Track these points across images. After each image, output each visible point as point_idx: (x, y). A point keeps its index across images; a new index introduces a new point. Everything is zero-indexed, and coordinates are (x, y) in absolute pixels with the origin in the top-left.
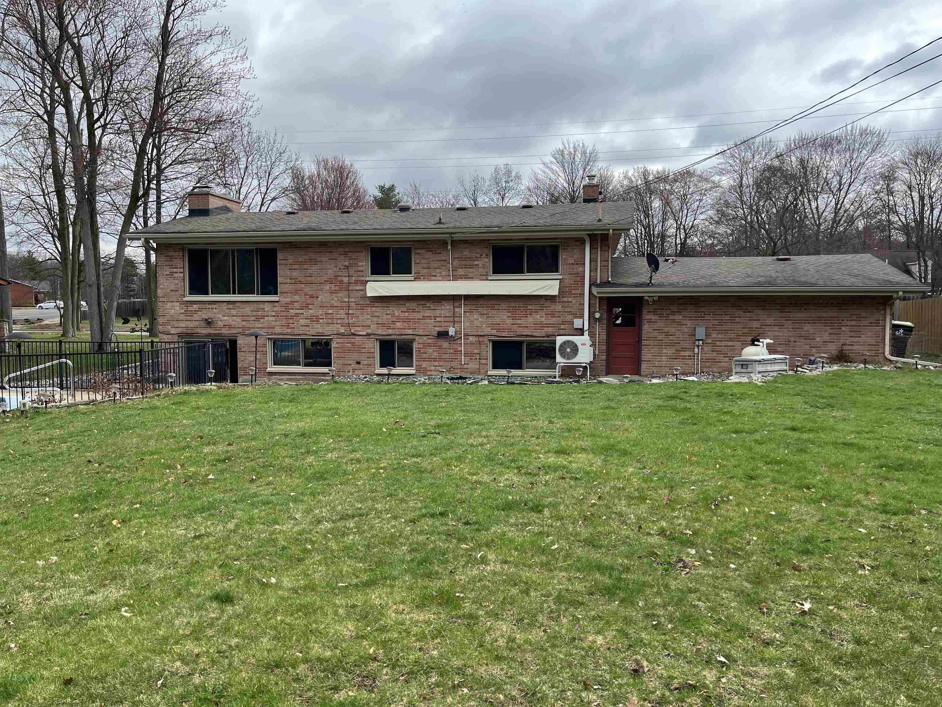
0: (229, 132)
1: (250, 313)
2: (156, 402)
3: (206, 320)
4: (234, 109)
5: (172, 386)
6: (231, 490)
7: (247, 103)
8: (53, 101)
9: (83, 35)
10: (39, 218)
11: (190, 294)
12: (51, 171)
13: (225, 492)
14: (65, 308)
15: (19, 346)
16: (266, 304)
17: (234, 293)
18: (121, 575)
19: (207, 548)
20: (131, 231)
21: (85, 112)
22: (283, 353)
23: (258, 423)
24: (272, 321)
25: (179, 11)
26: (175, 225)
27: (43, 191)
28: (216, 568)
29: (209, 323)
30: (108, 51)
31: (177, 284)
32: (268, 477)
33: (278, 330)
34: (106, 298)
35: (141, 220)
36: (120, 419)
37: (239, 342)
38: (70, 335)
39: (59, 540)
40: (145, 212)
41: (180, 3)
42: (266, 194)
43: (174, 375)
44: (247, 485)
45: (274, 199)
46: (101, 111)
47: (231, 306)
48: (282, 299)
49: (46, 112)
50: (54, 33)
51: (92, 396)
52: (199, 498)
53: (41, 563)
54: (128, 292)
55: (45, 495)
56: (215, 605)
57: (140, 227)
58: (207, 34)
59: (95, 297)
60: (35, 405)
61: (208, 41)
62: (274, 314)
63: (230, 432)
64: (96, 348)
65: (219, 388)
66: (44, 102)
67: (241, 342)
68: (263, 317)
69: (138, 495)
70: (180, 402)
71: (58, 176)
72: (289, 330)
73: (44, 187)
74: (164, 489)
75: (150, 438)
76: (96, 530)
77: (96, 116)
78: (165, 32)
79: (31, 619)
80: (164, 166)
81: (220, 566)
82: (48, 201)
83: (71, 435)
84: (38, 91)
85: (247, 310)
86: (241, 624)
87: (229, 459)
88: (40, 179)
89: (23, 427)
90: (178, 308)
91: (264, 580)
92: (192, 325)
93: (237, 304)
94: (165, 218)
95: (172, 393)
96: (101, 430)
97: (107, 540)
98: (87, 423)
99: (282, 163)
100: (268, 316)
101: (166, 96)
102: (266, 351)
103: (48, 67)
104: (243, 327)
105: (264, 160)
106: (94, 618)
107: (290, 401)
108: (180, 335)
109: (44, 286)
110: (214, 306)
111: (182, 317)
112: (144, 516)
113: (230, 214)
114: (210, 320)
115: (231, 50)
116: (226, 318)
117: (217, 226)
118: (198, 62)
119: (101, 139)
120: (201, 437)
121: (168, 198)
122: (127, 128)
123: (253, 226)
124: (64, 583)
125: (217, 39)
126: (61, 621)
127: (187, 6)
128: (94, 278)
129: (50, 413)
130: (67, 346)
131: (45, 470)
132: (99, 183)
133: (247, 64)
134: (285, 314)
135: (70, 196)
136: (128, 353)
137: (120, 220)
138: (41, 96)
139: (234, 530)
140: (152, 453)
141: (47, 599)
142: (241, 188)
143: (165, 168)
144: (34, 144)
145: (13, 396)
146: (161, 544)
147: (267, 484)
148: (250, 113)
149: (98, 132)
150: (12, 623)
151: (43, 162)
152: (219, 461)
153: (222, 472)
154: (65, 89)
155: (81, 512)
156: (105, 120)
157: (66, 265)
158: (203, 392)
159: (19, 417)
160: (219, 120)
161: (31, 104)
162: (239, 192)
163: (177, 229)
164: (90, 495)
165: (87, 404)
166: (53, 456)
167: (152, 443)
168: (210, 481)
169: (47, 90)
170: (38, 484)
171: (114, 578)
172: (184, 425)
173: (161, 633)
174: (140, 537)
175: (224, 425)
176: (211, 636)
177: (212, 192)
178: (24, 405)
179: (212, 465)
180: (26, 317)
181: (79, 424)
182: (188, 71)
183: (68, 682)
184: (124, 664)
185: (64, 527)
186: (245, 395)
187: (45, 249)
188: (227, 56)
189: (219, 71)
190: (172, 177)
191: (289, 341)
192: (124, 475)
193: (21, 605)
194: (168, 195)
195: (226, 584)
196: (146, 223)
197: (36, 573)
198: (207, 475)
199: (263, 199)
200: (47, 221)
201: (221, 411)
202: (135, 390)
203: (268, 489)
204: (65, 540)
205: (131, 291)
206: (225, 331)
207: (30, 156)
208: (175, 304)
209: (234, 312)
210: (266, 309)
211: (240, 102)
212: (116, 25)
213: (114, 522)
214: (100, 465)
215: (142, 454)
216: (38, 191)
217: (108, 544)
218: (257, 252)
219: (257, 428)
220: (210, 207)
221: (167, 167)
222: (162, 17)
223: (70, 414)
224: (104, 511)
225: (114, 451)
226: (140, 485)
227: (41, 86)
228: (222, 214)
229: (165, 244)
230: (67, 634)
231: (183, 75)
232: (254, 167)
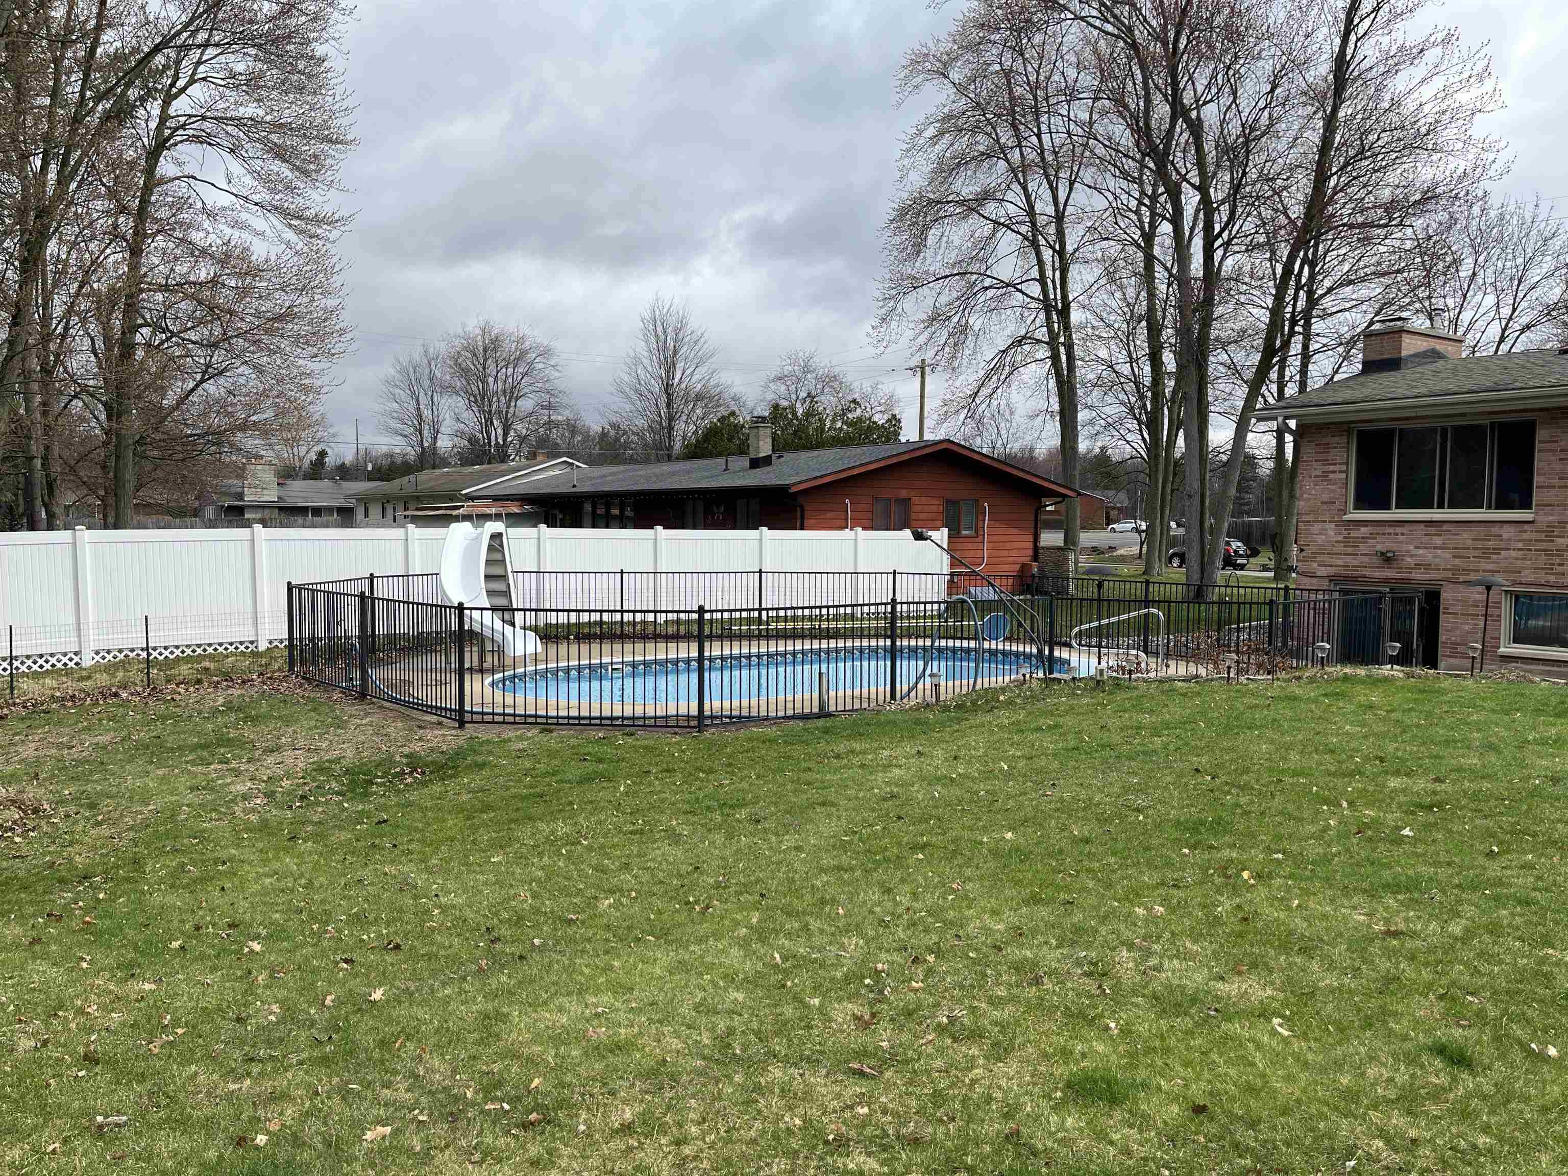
0: (1443, 216)
1: (1469, 542)
2: (1295, 689)
3: (1383, 554)
4: (1460, 171)
5: (1323, 665)
6: (1449, 864)
7: (1484, 156)
8: (1153, 215)
9: (1205, 103)
10: (1122, 396)
11: (1356, 508)
12: (1144, 323)
13: (1437, 864)
14: (1149, 531)
15: (1100, 586)
16: (1505, 526)
17: (1441, 506)
18: (1266, 964)
19: (1413, 958)
20: (1258, 407)
21: (1201, 226)
22: (1532, 623)
23: (1492, 747)
24: (1517, 559)
25: (1367, 22)
26: (1335, 391)
27: (1130, 355)
28: (1432, 996)
29: (1387, 559)
30: (1244, 120)
31: (1333, 491)
32: (1525, 853)
33: (1528, 575)
34: (1211, 514)
35: (1274, 388)
36: (1237, 709)
37: (1444, 595)
38: (1155, 572)
39: (1163, 884)
40: (1281, 375)
41: (1369, 9)
42: (1511, 318)
43: (1328, 646)
44: (1481, 860)
45: (1528, 327)
46: (1225, 219)
47: (1432, 530)
48: (1539, 518)
49: (1143, 234)
50: (1162, 110)
51: (1192, 669)
52: (1389, 866)
53: (1140, 911)
54: (1241, 508)
55: (1138, 810)
56: (1438, 1063)
57: (1271, 401)
58: (1414, 51)
59: (1196, 515)
60: (1115, 674)
61: (1416, 62)
62: (1520, 545)
63: (1437, 757)
64: (1191, 595)
65: (1409, 676)
66: (1140, 221)
67: (1448, 595)
68: (1497, 551)
69: (1278, 838)
70: (1337, 694)
71: (1154, 331)
72: (1552, 579)
73: (1132, 348)
74: (1321, 838)
75: (1289, 747)
76: (1218, 880)
77: (1217, 228)
78: (1341, 63)
79: (1135, 993)
80: (1320, 292)
81: (1441, 997)
82: (1136, 370)
83: (1167, 725)
84: (1133, 204)
85: (1466, 537)
86: (1492, 1112)
87: (1440, 805)
88: (1128, 337)
89: (1099, 704)
90: (1332, 533)
91: (1533, 1046)
92: (1355, 563)
93: (1445, 527)
94: (1316, 381)
95: (1322, 677)
96: (1209, 723)
97: (1238, 900)
98: (1188, 711)
99: (1549, 258)
100: (1509, 549)
101: (1332, 175)
102: (1500, 616)
103: (1152, 165)
104: (1455, 569)
105: (1510, 256)
106: (1229, 1020)
107: (1558, 715)
108: (1332, 579)
109: (1122, 499)
110: (1399, 530)
111: (1340, 548)
112: (1291, 876)
113: (1440, 364)
114: (1389, 555)
115: (1460, 67)
116: (1421, 552)
117: (1413, 387)
118: (1395, 103)
119: (1220, 263)
120: (1382, 760)
121: (1324, 346)
122: (1262, 239)
123: (1488, 382)
124: (1178, 951)
125: (1433, 55)
126: (1179, 1009)
127: (1381, 12)
128: (1196, 485)
129: (1136, 688)
130: (1156, 589)
131: (1135, 774)
132: (1213, 334)
133: (1489, 85)
134: (1545, 545)
135: (1169, 360)
136: (1239, 603)
137: (1242, 392)
138: (1137, 212)
139: (1462, 938)
140: (1296, 774)
141: (1155, 969)
142: (1460, 313)
143: (1322, 296)
144: (1121, 287)
145: (1084, 659)
146: (1327, 929)
147: (1522, 867)
148: (1491, 173)
149: (1219, 253)
150: (1108, 991)
151: (1132, 311)
152: (1421, 807)
153: (1428, 827)
154: (1175, 195)
155: (1193, 848)
156: (1230, 234)
157: (1156, 465)
158: (1379, 680)
159: (1094, 689)
160: (1429, 197)
161: (1123, 226)
162: (1455, 322)
163: (1340, 397)
164: (1203, 823)
165: (1186, 680)
166: (1145, 753)
167: (1294, 756)
168: (1407, 840)
169: (1146, 201)
170: (1127, 792)
171: (1254, 965)
172: (1348, 733)
173: (1345, 1081)
174: (1289, 908)
175: (1424, 743)
176: (1437, 1117)
177: (1408, 326)
178: (1101, 671)
179: (1406, 812)
180: (1094, 544)
181: (1175, 711)
182: (1377, 121)
183: (1199, 1110)
184: (1285, 1111)
185: (1169, 864)
186: (1460, 694)
187: (1128, 442)
188: (1451, 80)
189: (1434, 111)
190: (1334, 309)
191: (1546, 599)
192: (1252, 802)
193: (1118, 967)
194: (1325, 340)
195: (1458, 1033)
196: (1281, 391)
197: (1135, 925)
198: (1399, 828)
199: (1504, 331)
200: (1133, 400)
201: (1413, 719)
202: (1260, 666)
203: (1525, 876)
204: (1174, 885)
205: (1245, 505)
206: (1416, 575)
207: (1114, 306)
208: (1327, 525)
209: (1438, 541)
210: (1505, 536)
211: (1471, 156)
212: (1259, 74)
213: (1246, 875)
214: (1213, 778)
215: (1279, 772)
216: (1123, 356)
217: (1239, 907)
218: (1492, 431)
219: (1493, 758)
220: (1404, 353)
221: (1325, 294)
222: (1338, 41)
223: (1163, 692)
224: (1226, 853)
225: (1232, 761)
226: (1281, 823)
227: (1137, 195)
228: (1426, 363)
229: (1317, 425)
230: (1190, 1033)
231: (1367, 132)
232: (1490, 272)
